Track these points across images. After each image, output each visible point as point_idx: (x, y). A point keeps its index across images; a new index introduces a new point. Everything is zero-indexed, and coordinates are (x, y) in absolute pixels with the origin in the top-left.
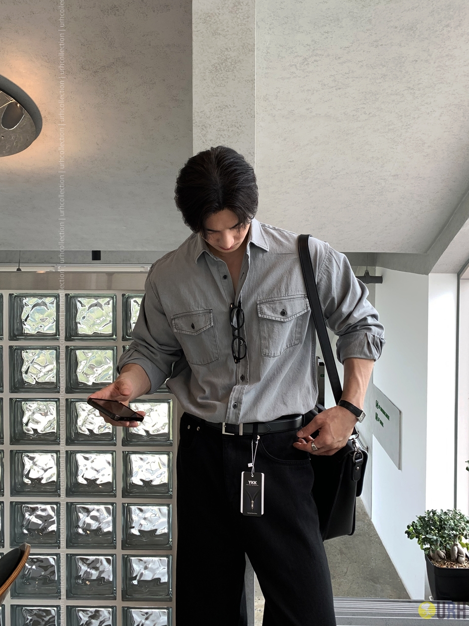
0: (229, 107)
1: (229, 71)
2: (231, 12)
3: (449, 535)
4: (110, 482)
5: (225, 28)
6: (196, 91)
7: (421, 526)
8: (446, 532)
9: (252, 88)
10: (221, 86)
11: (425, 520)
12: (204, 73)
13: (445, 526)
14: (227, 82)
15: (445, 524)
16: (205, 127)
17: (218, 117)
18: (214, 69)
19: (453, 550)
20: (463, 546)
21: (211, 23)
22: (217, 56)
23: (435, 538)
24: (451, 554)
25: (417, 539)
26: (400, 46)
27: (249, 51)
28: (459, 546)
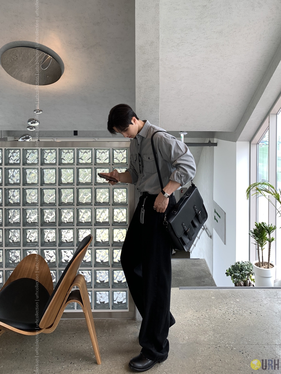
0: (149, 80)
3: (245, 274)
5: (148, 51)
6: (137, 75)
7: (232, 269)
8: (243, 272)
10: (146, 73)
11: (234, 267)
14: (149, 71)
15: (243, 268)
17: (145, 84)
19: (247, 282)
20: (252, 280)
24: (246, 285)
28: (250, 280)
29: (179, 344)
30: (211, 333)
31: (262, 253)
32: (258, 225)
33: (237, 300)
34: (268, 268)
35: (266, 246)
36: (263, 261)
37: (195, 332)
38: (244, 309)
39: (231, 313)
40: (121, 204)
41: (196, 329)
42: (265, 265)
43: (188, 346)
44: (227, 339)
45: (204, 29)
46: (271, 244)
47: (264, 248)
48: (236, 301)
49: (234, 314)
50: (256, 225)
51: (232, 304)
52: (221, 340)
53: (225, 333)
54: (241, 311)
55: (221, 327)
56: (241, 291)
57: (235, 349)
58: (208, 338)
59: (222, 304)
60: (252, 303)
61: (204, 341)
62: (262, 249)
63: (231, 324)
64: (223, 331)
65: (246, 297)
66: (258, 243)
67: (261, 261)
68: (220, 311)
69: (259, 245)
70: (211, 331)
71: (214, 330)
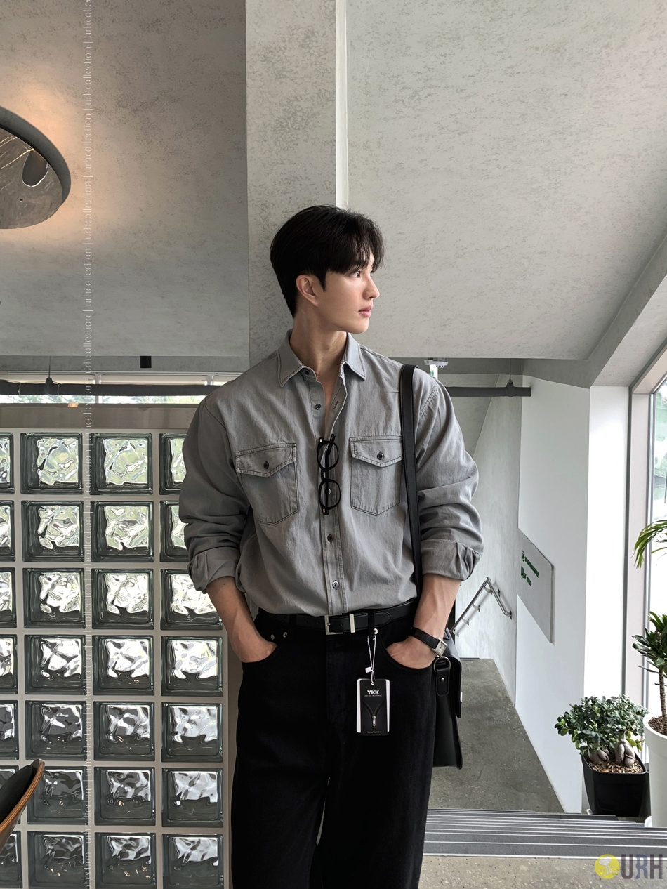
0: (300, 178)
1: (299, 129)
2: (301, 46)
3: (613, 730)
4: (146, 675)
5: (294, 68)
6: (252, 157)
7: (575, 718)
8: (609, 726)
9: (331, 152)
10: (288, 150)
11: (581, 710)
12: (264, 131)
13: (608, 719)
14: (297, 144)
16: (267, 207)
17: (285, 193)
18: (279, 125)
20: (632, 744)
21: (273, 61)
22: (282, 108)
23: (594, 734)
24: (617, 756)
25: (571, 735)
26: (543, 73)
27: (327, 100)
28: (627, 744)
69: (663, 673)
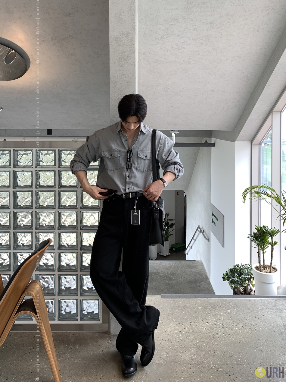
1: (125, 60)
6: (111, 69)
7: (230, 273)
8: (243, 276)
11: (233, 270)
12: (115, 61)
13: (243, 273)
14: (124, 65)
16: (116, 83)
17: (121, 79)
18: (119, 59)
19: (248, 288)
21: (118, 41)
22: (120, 54)
23: (237, 279)
24: (247, 291)
25: (228, 281)
27: (133, 52)
28: (251, 285)
29: (154, 363)
30: (194, 350)
31: (264, 256)
32: (258, 229)
33: (229, 311)
34: (270, 272)
35: (268, 250)
36: (264, 264)
37: (175, 349)
38: (236, 322)
39: (220, 326)
40: (92, 208)
41: (176, 346)
42: (267, 269)
43: (165, 365)
44: (213, 358)
45: (192, 20)
46: (274, 248)
47: (265, 252)
48: (227, 312)
49: (223, 328)
50: (256, 229)
51: (221, 315)
52: (205, 358)
53: (210, 351)
54: (231, 325)
55: (206, 343)
56: (234, 300)
57: (221, 370)
58: (190, 356)
59: (210, 316)
60: (245, 315)
61: (184, 359)
62: (263, 252)
63: (218, 339)
64: (208, 348)
65: (239, 308)
66: (258, 247)
67: (262, 264)
68: (206, 323)
69: (260, 248)
70: (194, 348)
71: (197, 347)
